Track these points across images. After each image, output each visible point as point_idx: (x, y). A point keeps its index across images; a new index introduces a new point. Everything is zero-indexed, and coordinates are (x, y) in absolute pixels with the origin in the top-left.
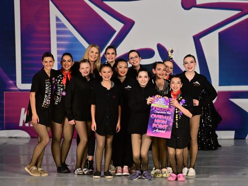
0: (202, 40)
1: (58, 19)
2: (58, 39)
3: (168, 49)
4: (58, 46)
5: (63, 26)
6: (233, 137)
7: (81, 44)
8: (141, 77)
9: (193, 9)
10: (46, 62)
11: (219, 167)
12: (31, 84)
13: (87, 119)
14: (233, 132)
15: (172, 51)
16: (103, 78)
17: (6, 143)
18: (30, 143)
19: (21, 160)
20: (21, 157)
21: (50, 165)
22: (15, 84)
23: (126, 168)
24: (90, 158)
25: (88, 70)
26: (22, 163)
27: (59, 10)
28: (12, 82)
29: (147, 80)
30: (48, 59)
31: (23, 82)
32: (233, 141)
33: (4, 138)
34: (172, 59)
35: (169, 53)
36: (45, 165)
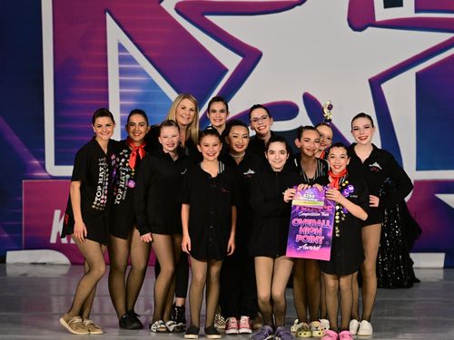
0: (386, 87)
1: (121, 48)
2: (122, 84)
3: (324, 103)
4: (123, 96)
5: (132, 60)
6: (441, 264)
7: (163, 93)
8: (273, 152)
9: (370, 29)
10: (100, 126)
11: (415, 318)
12: (72, 167)
13: (173, 231)
14: (442, 256)
15: (330, 107)
16: (205, 155)
17: (25, 275)
18: (70, 274)
19: (54, 304)
20: (54, 299)
21: (106, 315)
22: (43, 167)
23: (244, 319)
24: (179, 302)
25: (175, 140)
26: (55, 310)
27: (124, 31)
28: (36, 162)
29: (284, 157)
30: (102, 121)
31: (58, 162)
32: (442, 272)
33: (23, 264)
34: (330, 120)
35: (326, 110)
36: (97, 314)
